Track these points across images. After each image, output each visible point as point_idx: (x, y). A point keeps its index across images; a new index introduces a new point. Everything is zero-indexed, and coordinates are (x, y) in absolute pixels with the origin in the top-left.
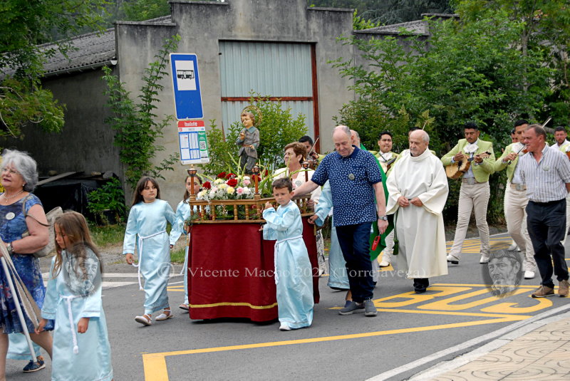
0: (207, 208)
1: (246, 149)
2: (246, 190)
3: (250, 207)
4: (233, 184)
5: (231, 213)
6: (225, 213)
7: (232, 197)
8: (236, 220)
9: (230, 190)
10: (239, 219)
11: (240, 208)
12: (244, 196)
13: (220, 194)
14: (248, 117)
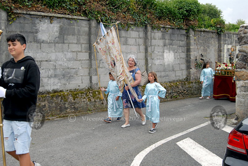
0: (220, 71)
1: (231, 57)
2: (230, 68)
3: (231, 72)
4: (226, 66)
5: (225, 73)
6: (224, 73)
7: (226, 69)
8: (226, 75)
9: (226, 67)
10: (227, 75)
11: (228, 72)
12: (229, 69)
13: (223, 68)
14: (232, 49)
